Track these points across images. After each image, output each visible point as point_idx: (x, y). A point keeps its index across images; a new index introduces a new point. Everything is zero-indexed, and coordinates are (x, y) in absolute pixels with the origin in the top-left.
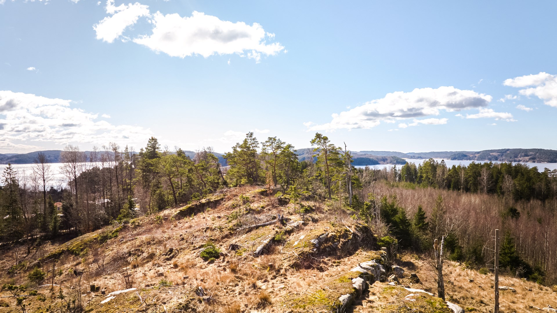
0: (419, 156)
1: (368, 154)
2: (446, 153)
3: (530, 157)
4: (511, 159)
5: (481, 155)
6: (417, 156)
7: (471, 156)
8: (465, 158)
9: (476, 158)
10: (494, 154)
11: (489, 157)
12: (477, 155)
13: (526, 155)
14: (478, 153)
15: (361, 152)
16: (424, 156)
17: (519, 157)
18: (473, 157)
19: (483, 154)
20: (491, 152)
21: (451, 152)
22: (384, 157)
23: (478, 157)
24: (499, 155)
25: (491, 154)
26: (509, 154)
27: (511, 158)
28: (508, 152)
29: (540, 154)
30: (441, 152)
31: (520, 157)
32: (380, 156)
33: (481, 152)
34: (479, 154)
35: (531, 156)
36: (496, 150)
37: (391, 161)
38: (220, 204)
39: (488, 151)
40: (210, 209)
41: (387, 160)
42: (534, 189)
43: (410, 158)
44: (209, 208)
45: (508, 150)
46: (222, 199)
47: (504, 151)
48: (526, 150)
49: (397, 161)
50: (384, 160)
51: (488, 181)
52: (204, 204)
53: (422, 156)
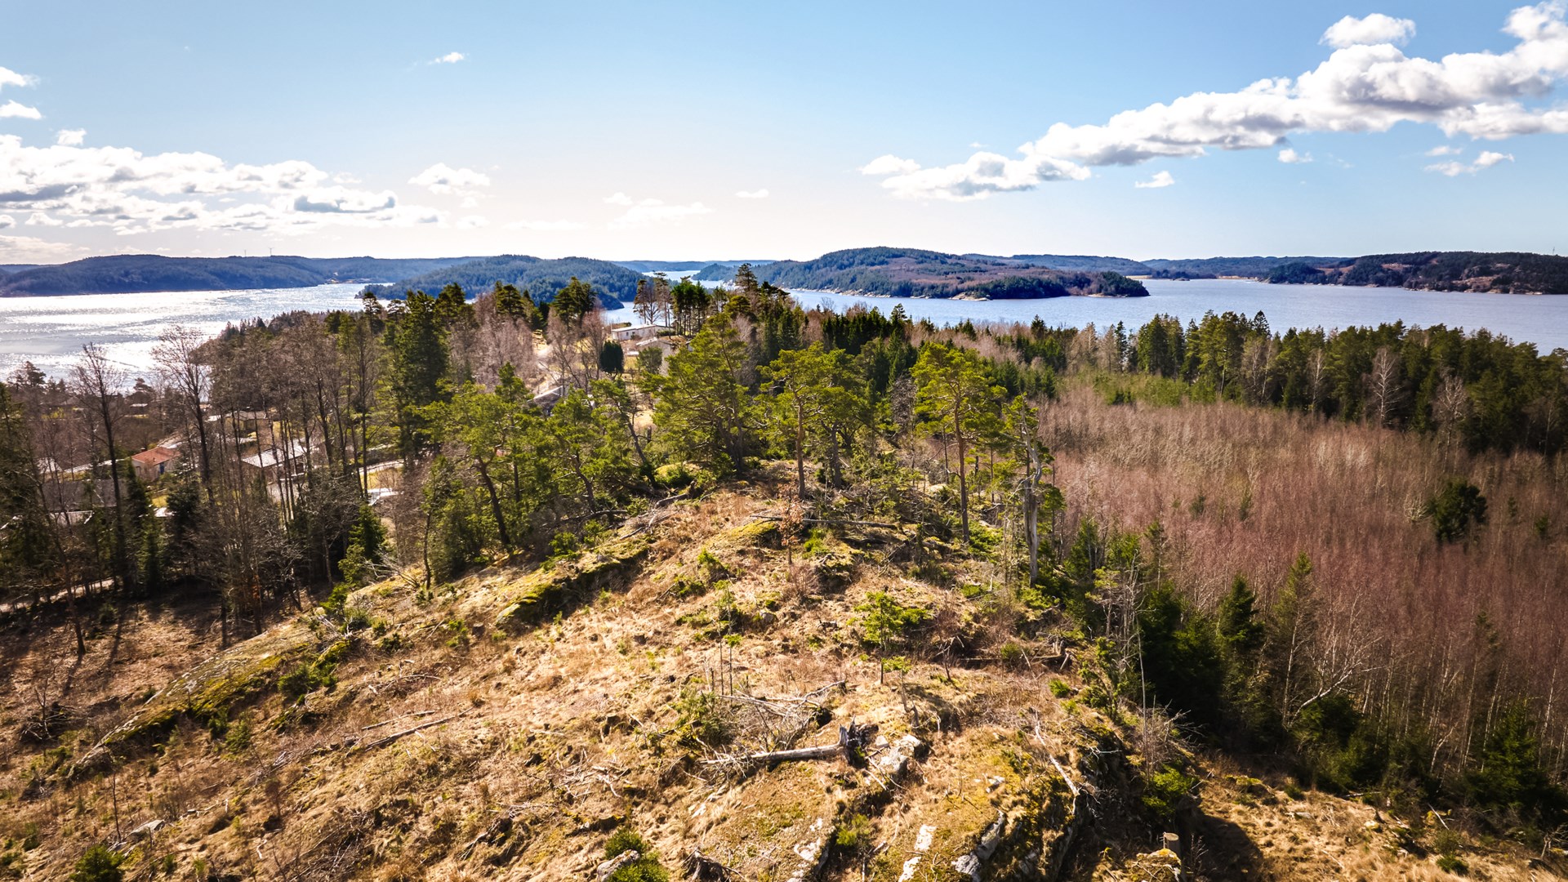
0: (1181, 270)
1: (1036, 263)
2: (1256, 261)
3: (1495, 277)
4: (1440, 283)
5: (1355, 271)
6: (1174, 269)
7: (1328, 271)
8: (1311, 277)
9: (1341, 279)
10: (1394, 266)
11: (1380, 274)
12: (1345, 270)
13: (1485, 272)
14: (1349, 262)
15: (1015, 257)
16: (1195, 271)
17: (1463, 275)
18: (1332, 276)
19: (1363, 266)
20: (1386, 262)
21: (1272, 260)
22: (1082, 274)
23: (1348, 276)
24: (1407, 271)
25: (1385, 266)
26: (1435, 267)
27: (1440, 279)
28: (1434, 262)
29: (1524, 269)
30: (1244, 259)
31: (1468, 277)
32: (1069, 270)
33: (1357, 262)
34: (1351, 268)
35: (1497, 272)
36: (1400, 256)
37: (1101, 287)
38: (640, 570)
39: (1377, 257)
40: (608, 595)
41: (1089, 282)
42: (1525, 416)
43: (1154, 278)
44: (607, 590)
45: (1435, 255)
46: (643, 554)
47: (1423, 258)
48: (1487, 255)
49: (1117, 288)
50: (1080, 282)
51: (1391, 385)
52: (593, 574)
53: (1190, 270)
